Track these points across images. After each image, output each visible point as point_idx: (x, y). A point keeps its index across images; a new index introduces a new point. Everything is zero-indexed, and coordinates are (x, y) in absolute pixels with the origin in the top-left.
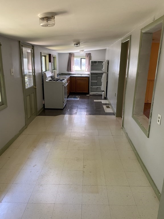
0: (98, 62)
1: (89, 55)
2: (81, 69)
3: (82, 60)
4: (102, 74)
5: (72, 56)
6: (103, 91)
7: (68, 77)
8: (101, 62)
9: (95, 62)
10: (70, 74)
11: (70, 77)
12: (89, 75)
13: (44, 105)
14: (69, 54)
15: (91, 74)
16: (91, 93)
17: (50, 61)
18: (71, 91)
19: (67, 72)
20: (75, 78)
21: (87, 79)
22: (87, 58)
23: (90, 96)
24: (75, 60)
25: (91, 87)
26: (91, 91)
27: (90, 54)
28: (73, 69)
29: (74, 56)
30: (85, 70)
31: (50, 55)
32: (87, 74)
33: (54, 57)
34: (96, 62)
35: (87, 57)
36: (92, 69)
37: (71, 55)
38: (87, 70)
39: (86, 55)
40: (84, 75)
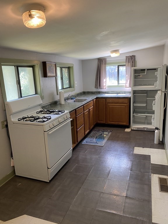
0: (148, 70)
1: (131, 59)
2: (118, 83)
3: (121, 68)
4: (156, 91)
5: (102, 64)
6: (157, 129)
8: (155, 69)
9: (142, 70)
10: (99, 93)
11: (97, 98)
12: (130, 93)
14: (97, 61)
15: (135, 92)
16: (134, 126)
17: (45, 75)
18: (99, 122)
20: (104, 99)
21: (126, 101)
22: (128, 65)
23: (132, 131)
25: (134, 116)
27: (134, 56)
28: (104, 85)
29: (105, 64)
30: (125, 85)
31: (44, 64)
32: (128, 91)
33: (69, 68)
34: (145, 70)
35: (129, 62)
37: (101, 61)
38: (128, 85)
39: (126, 59)
40: (122, 93)
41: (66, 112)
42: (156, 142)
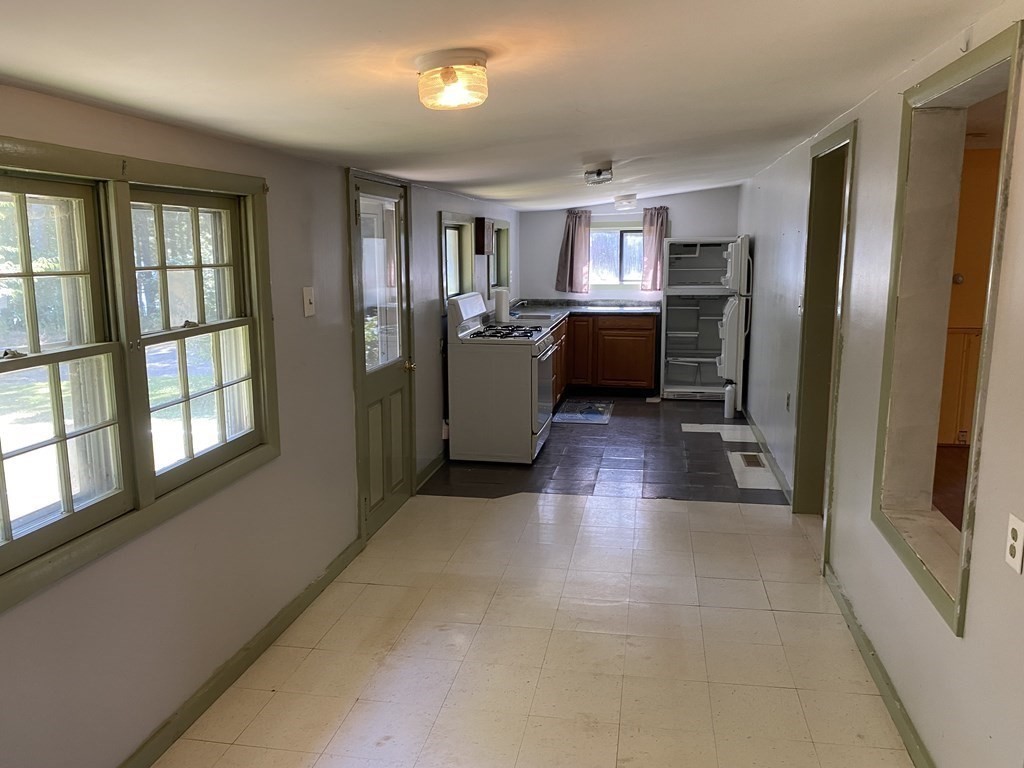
0: (702, 245)
1: (659, 217)
2: (621, 280)
3: (629, 239)
4: (723, 299)
5: (580, 224)
6: (730, 382)
7: (559, 316)
8: (719, 245)
9: (687, 245)
10: (569, 303)
11: (571, 315)
12: (658, 304)
13: (446, 442)
14: (564, 216)
15: (670, 299)
16: (669, 391)
17: (480, 249)
18: (574, 382)
19: (555, 296)
20: (591, 319)
21: (649, 323)
22: (650, 231)
23: (665, 404)
24: (596, 239)
25: (667, 363)
26: (669, 382)
27: (666, 209)
28: (584, 281)
29: (588, 225)
30: (640, 283)
31: (480, 223)
32: (649, 300)
33: (499, 232)
34: (695, 245)
35: (651, 224)
36: (673, 279)
37: (575, 217)
38: (649, 285)
39: (645, 215)
40: (633, 306)
41: (545, 330)
42: (728, 412)
